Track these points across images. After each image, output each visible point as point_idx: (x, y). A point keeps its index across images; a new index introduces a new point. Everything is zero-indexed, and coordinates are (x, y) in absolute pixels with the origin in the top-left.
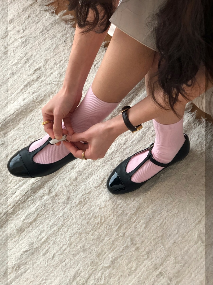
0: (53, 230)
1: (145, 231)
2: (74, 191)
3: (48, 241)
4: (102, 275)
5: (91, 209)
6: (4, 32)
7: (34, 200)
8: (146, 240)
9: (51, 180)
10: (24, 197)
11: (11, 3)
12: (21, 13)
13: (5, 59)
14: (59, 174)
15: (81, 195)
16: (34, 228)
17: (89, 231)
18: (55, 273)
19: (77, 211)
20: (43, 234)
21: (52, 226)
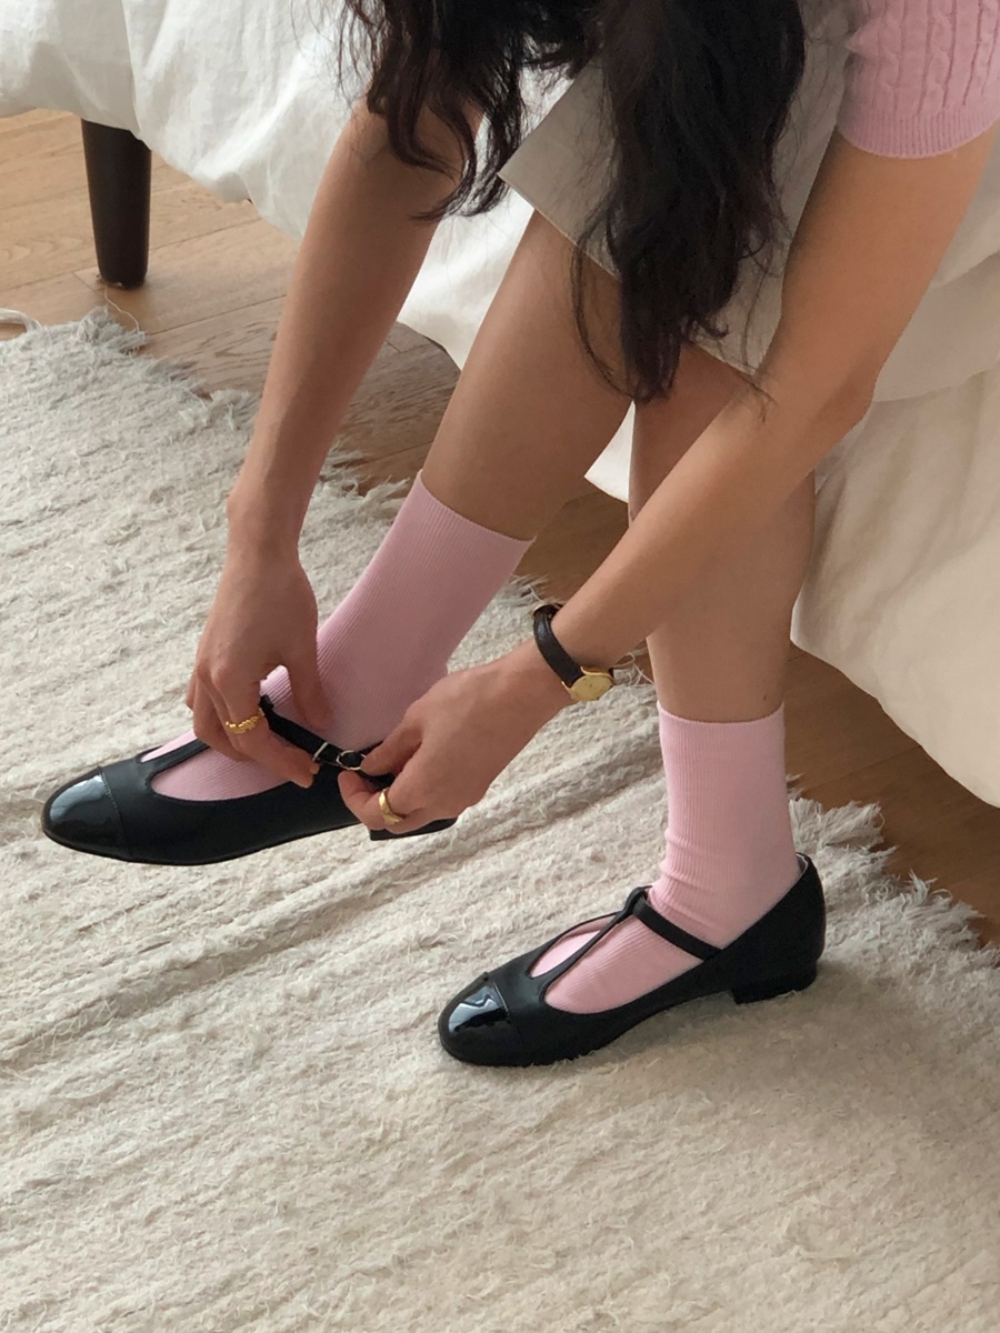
0: (174, 1137)
1: (569, 1189)
2: (291, 1034)
3: (142, 1169)
4: (345, 1293)
5: (351, 1095)
6: (124, 525)
7: (115, 1039)
8: (565, 1217)
9: (204, 987)
10: (74, 1019)
11: (174, 441)
12: (211, 477)
13: (105, 606)
14: (244, 972)
15: (319, 1048)
16: (90, 1124)
17: (327, 1159)
18: (147, 1267)
19: (288, 1095)
20: (127, 1146)
21: (173, 1124)
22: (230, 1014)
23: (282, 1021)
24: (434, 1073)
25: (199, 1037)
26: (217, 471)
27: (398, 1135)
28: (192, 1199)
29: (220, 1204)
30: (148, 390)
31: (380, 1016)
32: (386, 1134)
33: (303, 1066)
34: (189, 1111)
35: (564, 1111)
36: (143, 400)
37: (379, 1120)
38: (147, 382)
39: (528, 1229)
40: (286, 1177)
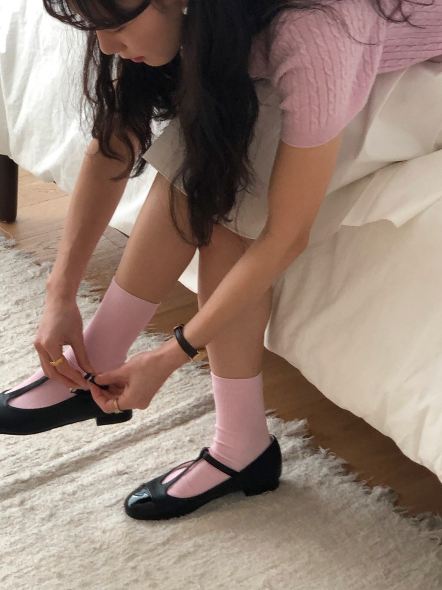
0: (15, 548)
1: (175, 567)
5: (88, 531)
8: (173, 578)
9: (30, 490)
11: (25, 281)
15: (76, 513)
17: (77, 556)
22: (40, 501)
23: (61, 503)
24: (122, 522)
25: (27, 509)
26: (42, 293)
27: (106, 547)
28: (21, 571)
29: (32, 573)
30: (16, 262)
31: (101, 501)
32: (101, 546)
33: (69, 520)
34: (21, 538)
35: (174, 537)
36: (13, 266)
37: (99, 541)
38: (15, 259)
39: (157, 582)
40: (60, 563)
